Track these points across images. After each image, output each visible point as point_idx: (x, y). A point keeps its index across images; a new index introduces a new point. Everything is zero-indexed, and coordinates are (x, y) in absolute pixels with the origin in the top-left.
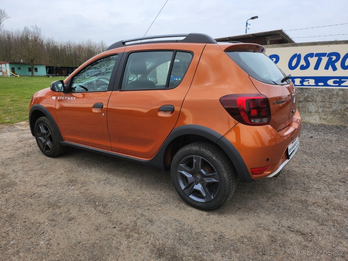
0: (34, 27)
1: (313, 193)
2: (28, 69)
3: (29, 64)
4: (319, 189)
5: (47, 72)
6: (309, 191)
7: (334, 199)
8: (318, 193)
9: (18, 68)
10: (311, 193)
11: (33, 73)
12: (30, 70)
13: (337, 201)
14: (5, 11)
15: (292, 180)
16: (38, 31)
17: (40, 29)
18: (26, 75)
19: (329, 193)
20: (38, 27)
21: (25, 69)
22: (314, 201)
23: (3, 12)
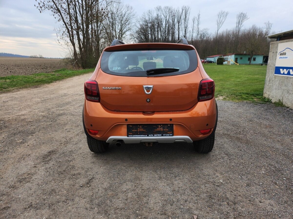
0: (267, 24)
2: (248, 59)
3: (249, 55)
5: (264, 61)
9: (241, 58)
11: (250, 62)
12: (249, 59)
14: (247, 14)
16: (269, 27)
17: (271, 25)
18: (245, 63)
20: (270, 23)
21: (246, 59)
23: (245, 15)
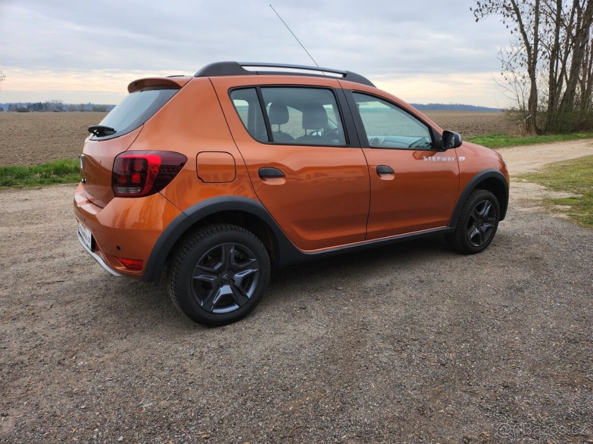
1: (61, 318)
4: (54, 327)
6: (67, 317)
7: (25, 324)
8: (52, 322)
10: (64, 317)
13: (19, 325)
15: (107, 320)
19: (36, 329)
22: (53, 309)
